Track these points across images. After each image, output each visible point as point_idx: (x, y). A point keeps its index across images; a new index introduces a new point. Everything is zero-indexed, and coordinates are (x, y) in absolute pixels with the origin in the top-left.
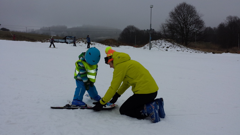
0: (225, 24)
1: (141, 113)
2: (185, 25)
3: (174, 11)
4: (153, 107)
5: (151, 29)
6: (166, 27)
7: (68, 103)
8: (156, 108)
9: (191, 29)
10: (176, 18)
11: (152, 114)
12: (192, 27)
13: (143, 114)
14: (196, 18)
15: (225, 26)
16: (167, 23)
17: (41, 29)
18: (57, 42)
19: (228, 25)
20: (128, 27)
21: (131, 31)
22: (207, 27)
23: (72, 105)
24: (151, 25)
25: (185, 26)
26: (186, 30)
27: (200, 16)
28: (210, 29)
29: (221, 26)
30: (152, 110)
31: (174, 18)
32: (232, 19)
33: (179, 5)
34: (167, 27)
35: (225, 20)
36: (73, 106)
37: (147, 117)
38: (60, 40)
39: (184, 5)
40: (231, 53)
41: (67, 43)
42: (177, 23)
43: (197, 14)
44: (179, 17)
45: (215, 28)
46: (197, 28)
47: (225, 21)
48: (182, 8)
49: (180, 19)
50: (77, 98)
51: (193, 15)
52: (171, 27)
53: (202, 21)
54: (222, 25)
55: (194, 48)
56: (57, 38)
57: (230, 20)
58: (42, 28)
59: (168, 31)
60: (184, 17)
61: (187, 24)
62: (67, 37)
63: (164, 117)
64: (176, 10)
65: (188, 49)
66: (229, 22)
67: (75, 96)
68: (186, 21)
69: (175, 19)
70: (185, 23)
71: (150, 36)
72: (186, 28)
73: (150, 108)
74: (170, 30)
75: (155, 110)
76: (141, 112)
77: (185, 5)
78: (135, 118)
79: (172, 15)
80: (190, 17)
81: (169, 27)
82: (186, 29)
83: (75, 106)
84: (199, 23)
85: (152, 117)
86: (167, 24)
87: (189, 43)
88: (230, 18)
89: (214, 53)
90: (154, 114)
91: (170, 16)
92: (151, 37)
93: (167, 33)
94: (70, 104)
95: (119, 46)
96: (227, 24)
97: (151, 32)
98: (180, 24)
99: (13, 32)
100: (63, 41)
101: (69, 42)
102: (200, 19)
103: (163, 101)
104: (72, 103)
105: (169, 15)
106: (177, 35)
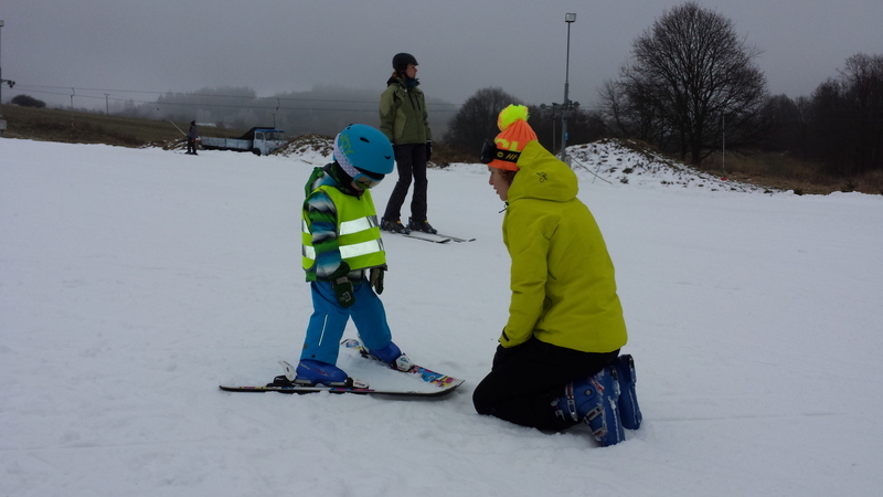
0: (840, 85)
1: (555, 408)
2: (692, 86)
3: (651, 37)
4: (600, 388)
5: (567, 102)
6: (620, 96)
7: (282, 373)
8: (610, 391)
9: (713, 101)
10: (660, 62)
11: (594, 413)
12: (719, 96)
13: (561, 412)
14: (733, 61)
15: (841, 92)
16: (625, 80)
17: (160, 102)
18: (221, 149)
19: (853, 88)
20: (479, 92)
21: (491, 108)
22: (772, 95)
23: (298, 381)
24: (567, 85)
25: (694, 90)
26: (696, 107)
27: (747, 53)
28: (784, 102)
29: (827, 93)
30: (593, 399)
31: (651, 62)
32: (868, 69)
33: (673, 14)
34: (625, 96)
35: (842, 69)
36: (302, 385)
37: (576, 423)
38: (232, 143)
39: (690, 13)
40: (863, 192)
41: (257, 152)
42: (662, 80)
43: (736, 47)
44: (672, 60)
45: (801, 99)
46: (737, 101)
47: (838, 74)
48: (684, 26)
49: (676, 66)
50: (313, 356)
51: (724, 51)
52: (641, 95)
53: (755, 72)
54: (830, 88)
55: (726, 173)
56: (220, 132)
57: (860, 72)
58: (164, 96)
59: (628, 112)
60: (689, 58)
61: (702, 83)
62: (255, 129)
63: (636, 427)
64: (660, 33)
65: (703, 175)
66: (854, 78)
67: (305, 346)
68: (698, 72)
69: (656, 66)
70: (694, 81)
71: (564, 127)
72: (697, 99)
73: (588, 393)
74: (637, 108)
75: (605, 397)
76: (554, 404)
77: (692, 14)
78: (531, 426)
79: (646, 49)
80: (711, 56)
81: (633, 96)
82: (696, 103)
83: (309, 382)
84: (744, 80)
85: (594, 425)
86: (624, 84)
87: (708, 154)
88: (860, 61)
89: (798, 192)
90: (603, 412)
91: (639, 54)
92: (568, 131)
93: (626, 119)
94: (291, 376)
95: (446, 165)
96: (849, 84)
97: (565, 113)
98: (674, 84)
99: (58, 111)
100: (244, 144)
101: (262, 149)
102: (748, 66)
103: (633, 366)
104: (297, 371)
105: (633, 49)
106: (664, 125)
